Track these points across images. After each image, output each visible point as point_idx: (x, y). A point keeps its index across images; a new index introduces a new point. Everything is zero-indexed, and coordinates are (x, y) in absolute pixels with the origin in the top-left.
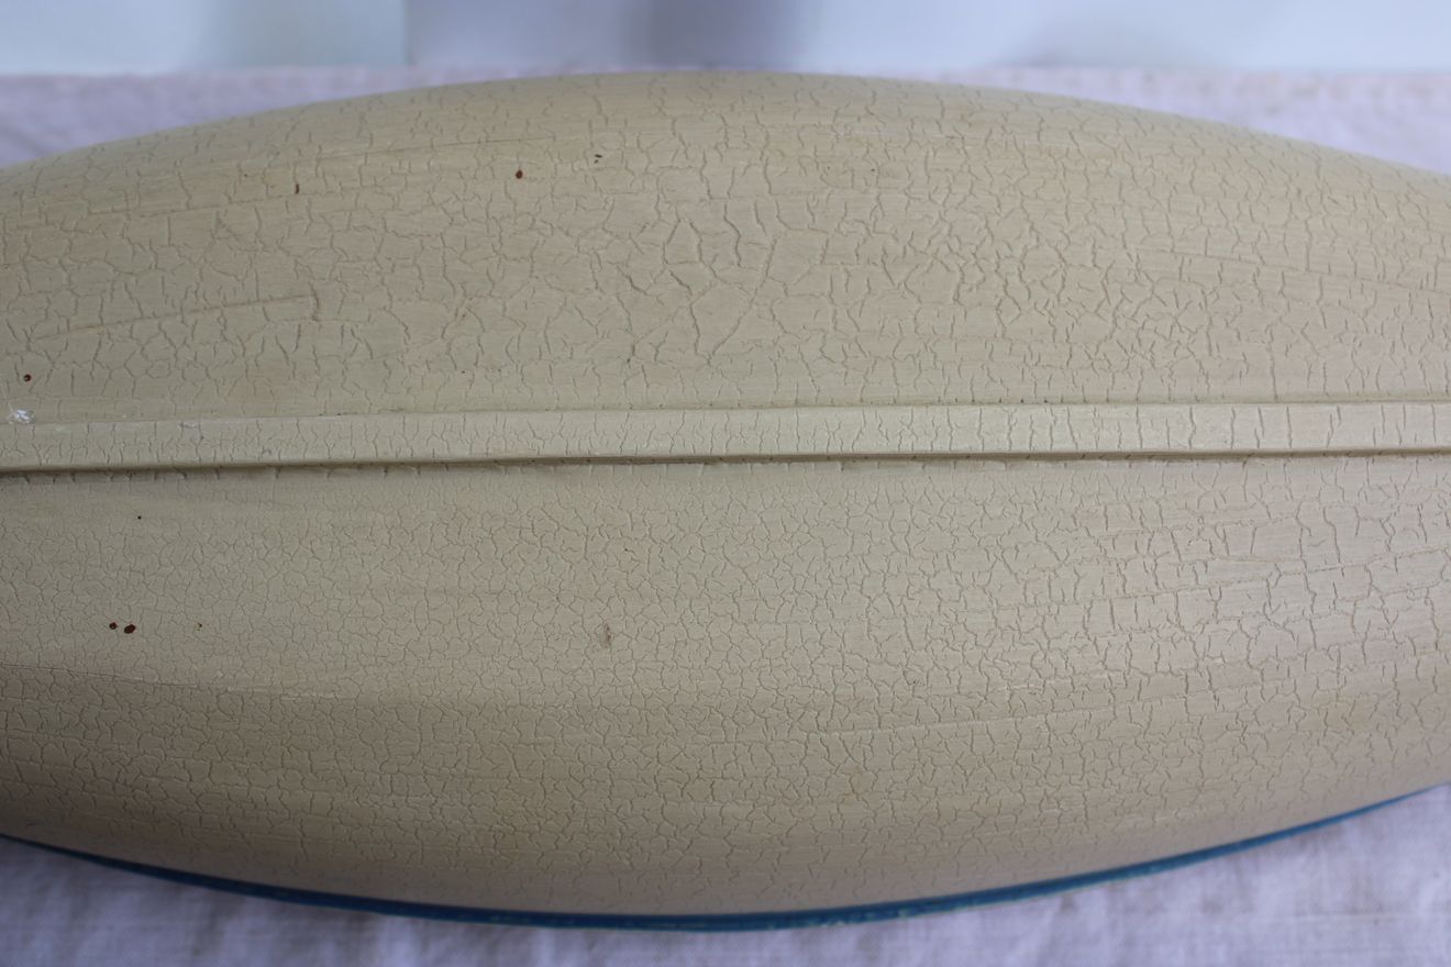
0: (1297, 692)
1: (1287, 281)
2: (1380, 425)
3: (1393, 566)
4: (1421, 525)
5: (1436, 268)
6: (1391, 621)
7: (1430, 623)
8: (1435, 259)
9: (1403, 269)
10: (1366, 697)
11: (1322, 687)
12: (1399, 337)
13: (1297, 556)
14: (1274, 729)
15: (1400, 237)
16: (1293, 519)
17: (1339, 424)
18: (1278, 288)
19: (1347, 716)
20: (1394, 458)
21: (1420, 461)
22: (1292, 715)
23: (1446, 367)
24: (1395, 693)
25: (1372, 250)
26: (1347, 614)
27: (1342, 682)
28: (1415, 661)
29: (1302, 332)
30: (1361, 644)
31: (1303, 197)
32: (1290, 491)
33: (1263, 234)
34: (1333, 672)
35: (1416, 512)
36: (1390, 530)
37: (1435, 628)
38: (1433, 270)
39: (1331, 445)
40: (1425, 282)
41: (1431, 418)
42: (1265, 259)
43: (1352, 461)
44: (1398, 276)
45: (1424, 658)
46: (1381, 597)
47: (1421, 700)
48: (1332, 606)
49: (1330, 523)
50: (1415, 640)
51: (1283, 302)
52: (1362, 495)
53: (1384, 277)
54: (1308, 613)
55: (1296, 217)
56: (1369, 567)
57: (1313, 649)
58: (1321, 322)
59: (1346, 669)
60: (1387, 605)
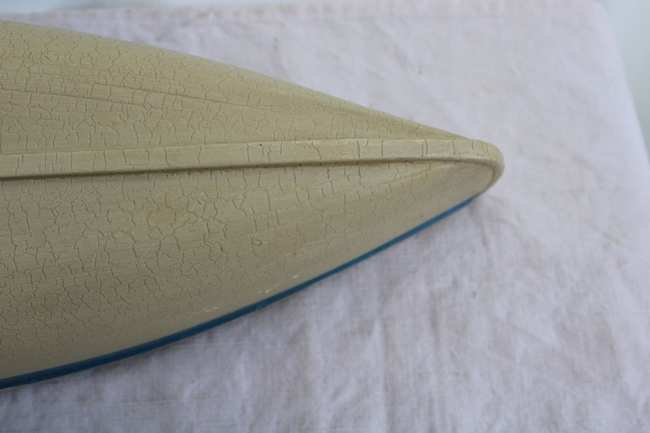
0: (11, 293)
1: (13, 96)
2: (44, 163)
3: (58, 232)
4: (73, 211)
5: (92, 87)
6: (56, 257)
7: (77, 258)
8: (93, 83)
9: (75, 89)
10: (50, 295)
11: (25, 291)
12: (67, 120)
13: (8, 227)
14: (5, 312)
15: (77, 73)
16: (6, 210)
17: (22, 163)
18: (8, 100)
19: (43, 304)
20: (58, 179)
21: (72, 180)
22: (12, 304)
23: (90, 135)
24: (66, 293)
25: (61, 80)
26: (33, 255)
27: (35, 289)
28: (73, 276)
29: (18, 121)
30: (42, 269)
31: (31, 57)
32: (4, 196)
33: (5, 75)
34: (29, 283)
35: (70, 205)
36: (56, 214)
37: (81, 260)
38: (91, 88)
39: (17, 174)
40: (85, 94)
41: (70, 159)
42: (4, 86)
43: (36, 181)
44: (72, 92)
45: (77, 275)
46: (51, 247)
47: (82, 296)
48: (25, 251)
49: (24, 211)
50: (71, 267)
51: (10, 106)
52: (42, 197)
53: (65, 92)
54: (12, 255)
55: (25, 66)
56: (45, 232)
57: (16, 272)
58: (28, 115)
59: (36, 282)
60: (54, 250)
